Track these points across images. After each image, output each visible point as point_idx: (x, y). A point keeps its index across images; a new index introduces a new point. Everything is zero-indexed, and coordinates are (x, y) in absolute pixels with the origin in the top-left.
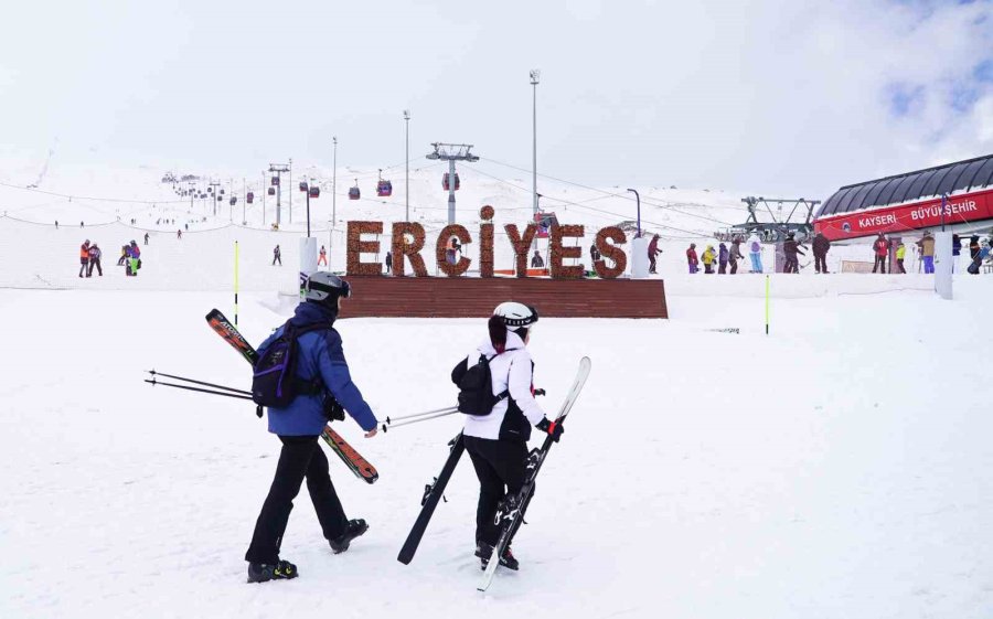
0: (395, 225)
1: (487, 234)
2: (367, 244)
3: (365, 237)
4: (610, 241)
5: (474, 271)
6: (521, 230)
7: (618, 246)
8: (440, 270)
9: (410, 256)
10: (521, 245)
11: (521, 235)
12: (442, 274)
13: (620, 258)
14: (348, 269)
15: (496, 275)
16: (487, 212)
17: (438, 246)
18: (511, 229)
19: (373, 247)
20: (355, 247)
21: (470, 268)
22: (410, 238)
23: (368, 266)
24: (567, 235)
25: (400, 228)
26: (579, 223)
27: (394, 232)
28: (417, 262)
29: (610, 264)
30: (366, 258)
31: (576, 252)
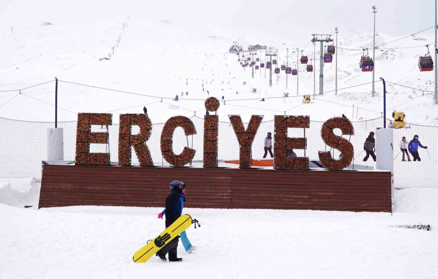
0: (122, 117)
1: (211, 124)
2: (95, 134)
3: (95, 129)
4: (337, 132)
5: (198, 161)
6: (246, 121)
7: (346, 137)
8: (164, 161)
9: (136, 146)
10: (245, 136)
11: (246, 127)
12: (167, 165)
13: (347, 150)
14: (77, 158)
15: (220, 165)
16: (212, 104)
17: (162, 137)
18: (235, 121)
19: (103, 138)
20: (84, 138)
21: (195, 159)
22: (135, 130)
23: (97, 156)
24: (291, 126)
25: (127, 120)
26: (304, 114)
27: (121, 123)
28: (144, 153)
29: (336, 154)
30: (95, 148)
31: (301, 143)
